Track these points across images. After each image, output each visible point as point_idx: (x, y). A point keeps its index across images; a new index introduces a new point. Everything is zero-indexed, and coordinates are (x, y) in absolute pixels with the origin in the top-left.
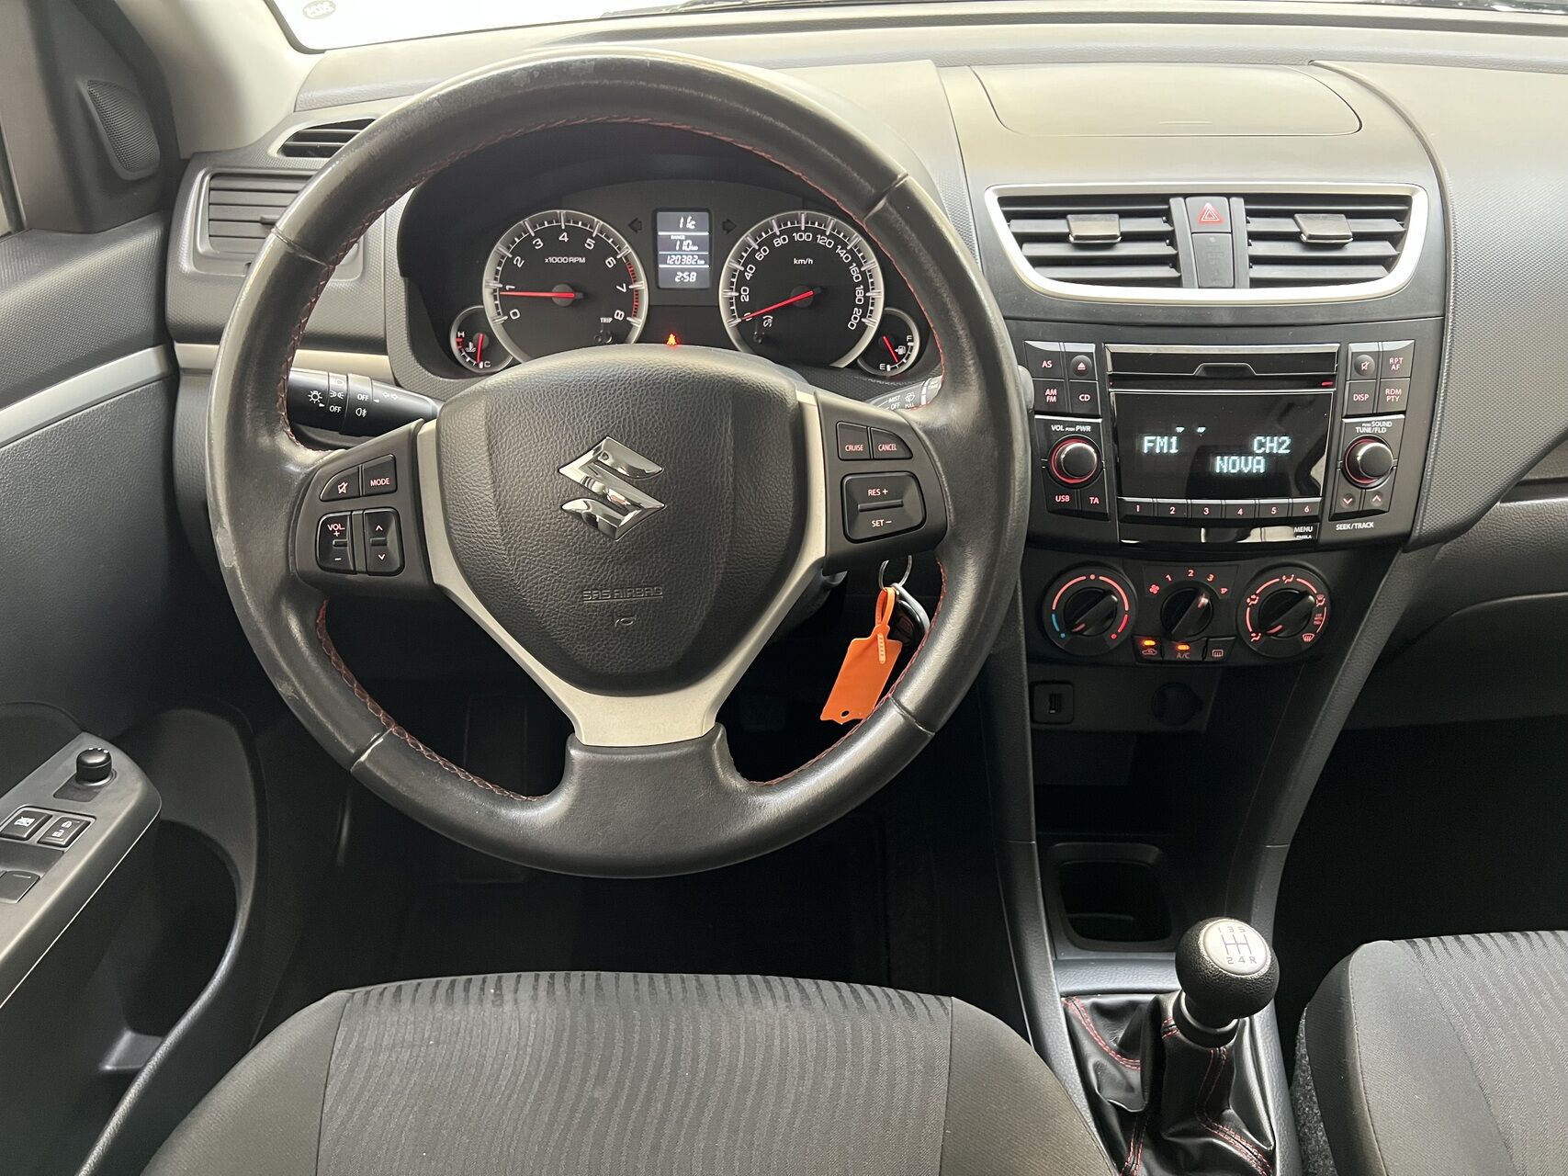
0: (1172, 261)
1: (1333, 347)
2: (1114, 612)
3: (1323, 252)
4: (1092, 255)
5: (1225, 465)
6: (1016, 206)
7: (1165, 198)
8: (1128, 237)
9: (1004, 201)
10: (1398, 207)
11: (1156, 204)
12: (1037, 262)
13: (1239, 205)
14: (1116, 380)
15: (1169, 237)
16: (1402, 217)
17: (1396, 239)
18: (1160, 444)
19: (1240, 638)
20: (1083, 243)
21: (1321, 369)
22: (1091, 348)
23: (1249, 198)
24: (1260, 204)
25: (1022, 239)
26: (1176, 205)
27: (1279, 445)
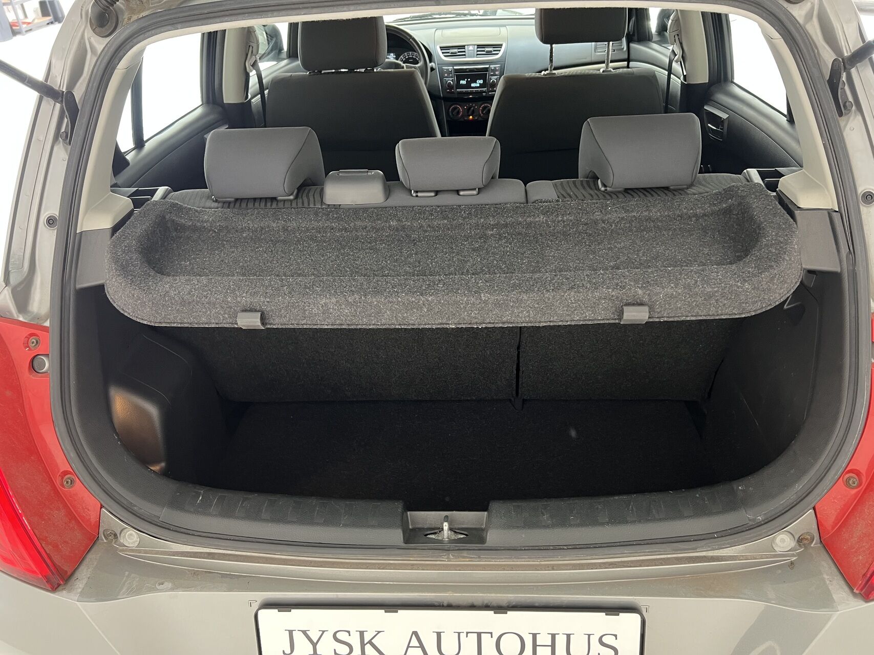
0: (465, 55)
1: (488, 66)
2: (458, 112)
3: (489, 53)
4: (454, 55)
5: (473, 85)
6: (442, 48)
7: (464, 46)
8: (459, 52)
9: (440, 48)
10: (500, 46)
11: (463, 47)
12: (445, 56)
13: (476, 46)
14: (456, 72)
15: (465, 52)
16: (501, 47)
17: (500, 50)
18: (463, 82)
19: (480, 115)
20: (452, 53)
21: (486, 69)
22: (452, 68)
23: (478, 45)
24: (479, 46)
25: (443, 53)
26: (466, 47)
27: (481, 81)
